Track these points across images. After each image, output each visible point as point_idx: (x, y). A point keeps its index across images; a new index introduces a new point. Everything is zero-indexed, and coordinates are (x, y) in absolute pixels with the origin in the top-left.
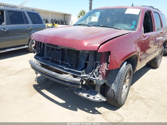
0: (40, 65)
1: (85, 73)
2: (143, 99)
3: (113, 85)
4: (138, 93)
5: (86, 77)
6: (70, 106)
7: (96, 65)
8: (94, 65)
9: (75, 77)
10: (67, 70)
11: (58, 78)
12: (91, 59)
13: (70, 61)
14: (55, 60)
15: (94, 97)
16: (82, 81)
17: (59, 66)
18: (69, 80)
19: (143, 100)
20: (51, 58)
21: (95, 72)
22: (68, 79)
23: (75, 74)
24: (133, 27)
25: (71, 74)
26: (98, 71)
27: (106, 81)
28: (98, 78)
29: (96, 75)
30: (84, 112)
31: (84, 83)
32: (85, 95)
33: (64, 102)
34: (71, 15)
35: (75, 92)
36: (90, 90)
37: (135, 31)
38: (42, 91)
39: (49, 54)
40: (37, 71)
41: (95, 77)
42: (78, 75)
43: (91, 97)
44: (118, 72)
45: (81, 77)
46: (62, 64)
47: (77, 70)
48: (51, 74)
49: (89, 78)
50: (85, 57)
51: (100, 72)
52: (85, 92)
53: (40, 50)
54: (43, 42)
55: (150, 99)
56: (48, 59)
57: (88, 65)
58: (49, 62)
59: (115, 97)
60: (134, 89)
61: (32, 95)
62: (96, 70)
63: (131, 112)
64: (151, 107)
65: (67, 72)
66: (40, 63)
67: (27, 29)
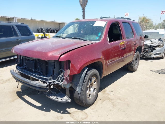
0: (19, 74)
1: (52, 79)
2: (111, 99)
3: (78, 87)
4: (109, 94)
5: (53, 83)
6: (45, 108)
7: (62, 72)
8: (60, 72)
9: (44, 82)
10: (38, 77)
11: (30, 84)
12: (57, 67)
13: (42, 69)
14: (31, 69)
15: (61, 99)
16: (50, 86)
17: (32, 74)
18: (38, 86)
19: (111, 101)
20: (28, 67)
21: (60, 78)
22: (37, 84)
23: (44, 80)
24: (98, 37)
25: (41, 80)
26: (63, 76)
27: (71, 85)
28: (62, 83)
29: (61, 80)
30: (56, 112)
31: (52, 87)
32: (54, 98)
33: (40, 105)
34: (65, 24)
35: (47, 96)
36: (59, 94)
37: (99, 41)
38: (24, 96)
39: (26, 65)
40: (17, 80)
41: (60, 82)
42: (47, 81)
43: (59, 100)
44: (81, 77)
45: (48, 83)
46: (36, 72)
47: (47, 77)
48: (25, 81)
49: (55, 83)
50: (52, 66)
51: (64, 77)
52: (55, 95)
53: (21, 61)
54: (22, 55)
55: (118, 99)
56: (25, 69)
57: (55, 72)
58: (26, 71)
59: (80, 98)
60: (106, 91)
61: (14, 101)
62: (61, 76)
63: (97, 111)
64: (116, 106)
65: (38, 79)
66: (19, 72)
67: (17, 41)
